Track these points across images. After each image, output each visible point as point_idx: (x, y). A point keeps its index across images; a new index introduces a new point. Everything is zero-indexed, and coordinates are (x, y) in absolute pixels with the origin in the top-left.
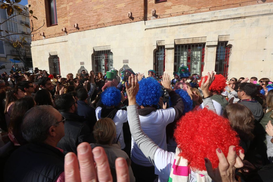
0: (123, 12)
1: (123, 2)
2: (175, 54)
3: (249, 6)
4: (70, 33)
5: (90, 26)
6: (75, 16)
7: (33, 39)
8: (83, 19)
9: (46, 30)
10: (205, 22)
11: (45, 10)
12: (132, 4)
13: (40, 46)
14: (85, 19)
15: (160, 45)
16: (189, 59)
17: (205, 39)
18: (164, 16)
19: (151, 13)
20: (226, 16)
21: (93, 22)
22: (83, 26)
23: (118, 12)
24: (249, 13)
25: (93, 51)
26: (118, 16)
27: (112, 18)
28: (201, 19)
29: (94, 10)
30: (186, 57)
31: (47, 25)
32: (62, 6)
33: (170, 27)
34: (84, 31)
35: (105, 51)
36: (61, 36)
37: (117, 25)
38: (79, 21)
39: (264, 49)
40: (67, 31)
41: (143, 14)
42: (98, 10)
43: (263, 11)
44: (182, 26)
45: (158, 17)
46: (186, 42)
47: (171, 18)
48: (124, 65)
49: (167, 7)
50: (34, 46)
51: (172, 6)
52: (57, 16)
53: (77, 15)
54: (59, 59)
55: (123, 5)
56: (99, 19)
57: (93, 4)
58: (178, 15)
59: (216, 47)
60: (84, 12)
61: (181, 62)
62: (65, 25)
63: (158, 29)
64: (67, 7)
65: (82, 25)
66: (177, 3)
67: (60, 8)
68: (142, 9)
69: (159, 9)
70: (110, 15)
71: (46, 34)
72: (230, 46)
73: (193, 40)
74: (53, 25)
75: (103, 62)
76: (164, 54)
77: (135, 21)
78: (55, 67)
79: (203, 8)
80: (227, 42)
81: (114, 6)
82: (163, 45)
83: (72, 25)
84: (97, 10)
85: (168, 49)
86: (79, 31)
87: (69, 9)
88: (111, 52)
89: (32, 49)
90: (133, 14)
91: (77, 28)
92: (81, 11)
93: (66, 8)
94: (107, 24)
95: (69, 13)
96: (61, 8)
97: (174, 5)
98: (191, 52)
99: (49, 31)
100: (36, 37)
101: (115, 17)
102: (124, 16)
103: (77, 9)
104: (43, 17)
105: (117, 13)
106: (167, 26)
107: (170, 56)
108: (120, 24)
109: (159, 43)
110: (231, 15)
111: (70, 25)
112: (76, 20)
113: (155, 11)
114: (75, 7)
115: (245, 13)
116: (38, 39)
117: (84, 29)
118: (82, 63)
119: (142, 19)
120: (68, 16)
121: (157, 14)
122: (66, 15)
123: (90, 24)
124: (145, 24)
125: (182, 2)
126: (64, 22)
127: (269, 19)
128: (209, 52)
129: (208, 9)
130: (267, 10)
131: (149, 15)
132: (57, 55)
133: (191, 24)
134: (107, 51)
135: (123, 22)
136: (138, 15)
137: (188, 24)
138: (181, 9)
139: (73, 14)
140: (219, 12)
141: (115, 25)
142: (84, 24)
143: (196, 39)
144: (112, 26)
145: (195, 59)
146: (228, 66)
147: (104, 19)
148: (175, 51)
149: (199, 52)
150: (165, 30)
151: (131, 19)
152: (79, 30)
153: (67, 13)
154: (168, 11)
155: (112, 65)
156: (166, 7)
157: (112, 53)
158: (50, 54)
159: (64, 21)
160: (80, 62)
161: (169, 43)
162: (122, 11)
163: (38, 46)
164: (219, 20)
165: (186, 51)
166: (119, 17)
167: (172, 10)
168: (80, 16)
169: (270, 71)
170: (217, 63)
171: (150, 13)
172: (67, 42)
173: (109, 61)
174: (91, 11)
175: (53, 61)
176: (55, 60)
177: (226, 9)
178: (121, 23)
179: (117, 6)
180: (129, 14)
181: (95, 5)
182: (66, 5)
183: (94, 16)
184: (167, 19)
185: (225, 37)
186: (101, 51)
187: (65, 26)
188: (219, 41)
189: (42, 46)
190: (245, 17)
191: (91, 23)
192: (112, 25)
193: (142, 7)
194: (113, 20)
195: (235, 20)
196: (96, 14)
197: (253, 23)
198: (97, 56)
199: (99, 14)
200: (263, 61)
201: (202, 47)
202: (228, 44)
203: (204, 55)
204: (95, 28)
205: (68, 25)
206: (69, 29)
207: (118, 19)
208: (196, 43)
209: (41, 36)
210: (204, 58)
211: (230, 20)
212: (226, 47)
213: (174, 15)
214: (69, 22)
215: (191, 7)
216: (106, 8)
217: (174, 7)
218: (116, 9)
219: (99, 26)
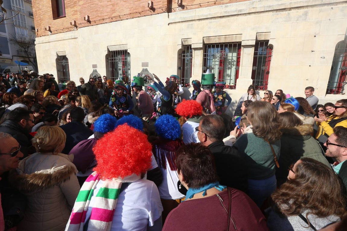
0: (142, 1)
2: (204, 56)
4: (80, 28)
5: (103, 19)
6: (85, 6)
7: (38, 34)
8: (96, 10)
9: (52, 23)
10: (240, 14)
13: (46, 44)
14: (97, 10)
15: (186, 43)
16: (223, 62)
17: (241, 38)
18: (192, 7)
20: (266, 7)
21: (107, 14)
22: (95, 19)
24: (295, 3)
25: (107, 51)
26: (136, 6)
27: (129, 9)
28: (236, 11)
30: (218, 60)
31: (53, 17)
33: (198, 21)
34: (97, 25)
36: (70, 31)
37: (135, 18)
38: (91, 12)
39: (312, 51)
40: (77, 25)
41: (166, 3)
44: (213, 20)
45: (185, 8)
46: (217, 41)
47: (200, 9)
48: (143, 69)
50: (38, 44)
52: (66, 6)
53: (88, 4)
54: (68, 60)
56: (114, 10)
58: (208, 5)
59: (253, 47)
61: (213, 66)
62: (74, 17)
63: (184, 24)
65: (94, 18)
70: (127, 4)
71: (52, 29)
72: (271, 47)
73: (225, 38)
74: (60, 17)
76: (191, 56)
77: (156, 13)
78: (63, 70)
80: (267, 41)
82: (190, 44)
83: (82, 18)
85: (196, 49)
86: (90, 25)
88: (129, 53)
89: (36, 47)
90: (154, 4)
91: (88, 22)
94: (123, 17)
98: (223, 53)
99: (56, 25)
100: (41, 32)
101: (133, 7)
102: (144, 7)
104: (48, 7)
105: (135, 3)
106: (195, 20)
107: (197, 58)
108: (139, 17)
109: (185, 41)
110: (273, 6)
111: (80, 18)
112: (87, 10)
115: (291, 3)
116: (43, 34)
117: (96, 23)
118: (94, 66)
119: (164, 11)
120: (78, 6)
121: (183, 4)
122: (76, 5)
123: (104, 16)
124: (169, 18)
126: (74, 13)
127: (320, 11)
128: (246, 53)
131: (174, 5)
132: (66, 56)
133: (223, 17)
134: (123, 51)
135: (143, 14)
136: (161, 6)
137: (220, 17)
139: (84, 3)
140: (259, 1)
141: (133, 18)
142: (96, 16)
143: (229, 37)
144: (129, 19)
145: (230, 63)
146: (268, 73)
147: (119, 10)
148: (205, 52)
149: (235, 54)
150: (192, 24)
151: (151, 11)
152: (90, 24)
153: (76, 2)
154: (197, 1)
158: (57, 54)
160: (93, 65)
161: (196, 42)
163: (43, 43)
164: (258, 12)
166: (137, 8)
168: (91, 6)
169: (318, 80)
170: (254, 68)
171: (175, 3)
172: (77, 39)
173: (127, 63)
175: (61, 63)
176: (64, 61)
178: (139, 15)
180: (149, 4)
183: (108, 5)
184: (196, 10)
185: (265, 35)
187: (74, 18)
188: (258, 40)
189: (48, 44)
190: (290, 9)
191: (105, 14)
192: (129, 17)
194: (130, 12)
195: (278, 13)
196: (111, 3)
197: (301, 17)
198: (112, 57)
199: (114, 3)
200: (310, 66)
201: (237, 48)
202: (269, 44)
203: (240, 57)
204: (109, 21)
205: (79, 17)
206: (79, 23)
207: (137, 10)
208: (230, 42)
209: (46, 31)
210: (240, 61)
211: (271, 12)
212: (268, 47)
213: (204, 5)
214: (78, 13)
219: (114, 19)
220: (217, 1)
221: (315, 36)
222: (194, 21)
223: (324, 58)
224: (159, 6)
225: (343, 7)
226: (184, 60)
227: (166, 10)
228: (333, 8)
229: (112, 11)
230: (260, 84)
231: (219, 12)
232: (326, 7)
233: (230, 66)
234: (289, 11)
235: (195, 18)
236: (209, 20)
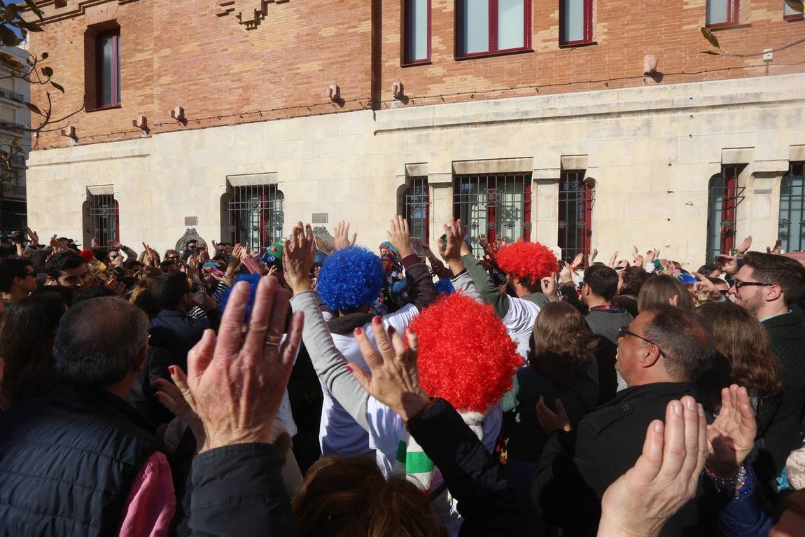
0: (315, 84)
1: (315, 58)
2: (456, 199)
3: (627, 89)
4: (157, 133)
5: (220, 118)
6: (176, 86)
7: (37, 144)
8: (201, 96)
9: (81, 120)
10: (526, 120)
11: (83, 64)
12: (339, 66)
13: (58, 166)
14: (206, 97)
15: (415, 174)
16: (493, 213)
17: (531, 163)
18: (424, 100)
19: (390, 91)
20: (575, 109)
21: (228, 107)
22: (198, 116)
23: (301, 84)
24: (626, 104)
25: (225, 187)
26: (301, 94)
27: (284, 99)
28: (517, 113)
29: (235, 75)
30: (485, 209)
31: (85, 107)
32: (139, 57)
33: (440, 129)
34: (203, 128)
35: (260, 187)
36: (130, 139)
37: (298, 117)
38: (188, 100)
39: (669, 192)
40: (150, 126)
41: (370, 91)
42: (246, 75)
43: (657, 101)
44: (470, 129)
45: (410, 103)
46: (482, 169)
47: (443, 105)
49: (433, 77)
50: (36, 166)
51: (445, 76)
52: (122, 84)
53: (181, 84)
54: (117, 206)
55: (315, 66)
56: (248, 99)
57: (230, 58)
58: (459, 98)
59: (557, 182)
60: (205, 78)
61: (473, 220)
62: (144, 109)
63: (410, 133)
64: (152, 59)
65: (196, 113)
66: (456, 70)
67: (131, 60)
68: (366, 80)
69: (410, 82)
70: (280, 89)
71: (81, 132)
72: (591, 183)
73: (499, 163)
74: (105, 106)
75: (255, 219)
76: (427, 199)
77: (347, 110)
78: (101, 229)
79: (520, 85)
80: (583, 171)
81: (290, 67)
82: (424, 175)
83: (165, 111)
84: (243, 74)
85: (437, 185)
86: (186, 128)
87: (159, 67)
88: (280, 192)
89: (30, 174)
90: (342, 92)
91: (180, 121)
92: (196, 74)
93: (149, 63)
94: (269, 114)
95: (160, 76)
96: (134, 62)
97: (451, 76)
98: (496, 194)
100: (47, 139)
101: (292, 95)
102: (318, 96)
103: (184, 67)
105: (298, 86)
106: (433, 127)
107: (441, 207)
108: (306, 116)
109: (412, 169)
110: (586, 107)
111: (160, 111)
112: (179, 97)
113: (401, 85)
114: (176, 62)
115: (619, 104)
116: (54, 145)
117: (200, 124)
118: (191, 221)
119: (366, 105)
120: (156, 86)
121: (406, 94)
122: (150, 82)
123: (221, 110)
124: (375, 120)
125: (471, 68)
126: (143, 100)
127: (672, 120)
128: (542, 196)
129: (533, 90)
130: (666, 101)
131: (387, 95)
132: (113, 195)
133: (492, 123)
134: (266, 187)
135: (315, 110)
136: (356, 95)
137: (487, 123)
138: (469, 85)
139: (171, 81)
140: (560, 97)
141: (292, 117)
142: (202, 110)
143: (507, 162)
144: (283, 119)
145: (508, 214)
146: (589, 233)
147: (260, 99)
148: (456, 191)
149: (518, 197)
150: (426, 135)
151: (336, 104)
152: (185, 125)
153: (152, 76)
154: (436, 89)
155: (280, 229)
156: (430, 78)
157: (280, 195)
158: (88, 191)
159: (143, 97)
160: (186, 218)
161: (438, 169)
162: (312, 80)
164: (559, 117)
165: (485, 192)
166: (303, 96)
167: (444, 85)
168: (191, 88)
169: (687, 246)
170: (563, 224)
171: (388, 91)
172: (147, 158)
173: (272, 215)
174: (225, 75)
175: (97, 212)
176: (105, 208)
177: (575, 93)
178: (308, 112)
179: (299, 68)
180: (332, 90)
181: (237, 60)
182: (151, 54)
183: (232, 89)
184: (433, 108)
185: (577, 160)
186: (249, 187)
187: (143, 111)
188: (564, 169)
189: (66, 165)
190: (619, 114)
191: (225, 107)
192: (284, 116)
193: (366, 75)
194: (285, 105)
195: (597, 120)
196: (240, 85)
197: (639, 129)
198: (238, 201)
199: (248, 86)
200: (669, 220)
201: (523, 183)
202: (585, 178)
203: (530, 203)
204: (233, 122)
205: (155, 110)
206: (156, 122)
207: (302, 102)
208: (509, 171)
209: (63, 138)
210: (530, 212)
211: (585, 118)
212: (583, 183)
213: (451, 99)
214: (156, 101)
215: (493, 83)
216: (267, 71)
217: (451, 78)
218: (297, 74)
219: (246, 118)
220: (475, 92)
222: (431, 130)
223: (692, 205)
224: (353, 96)
225: (709, 115)
227: (368, 104)
228: (693, 116)
229: (243, 100)
231: (482, 114)
232: (680, 114)
233: (509, 220)
234: (618, 117)
235: (433, 123)
236: (463, 129)
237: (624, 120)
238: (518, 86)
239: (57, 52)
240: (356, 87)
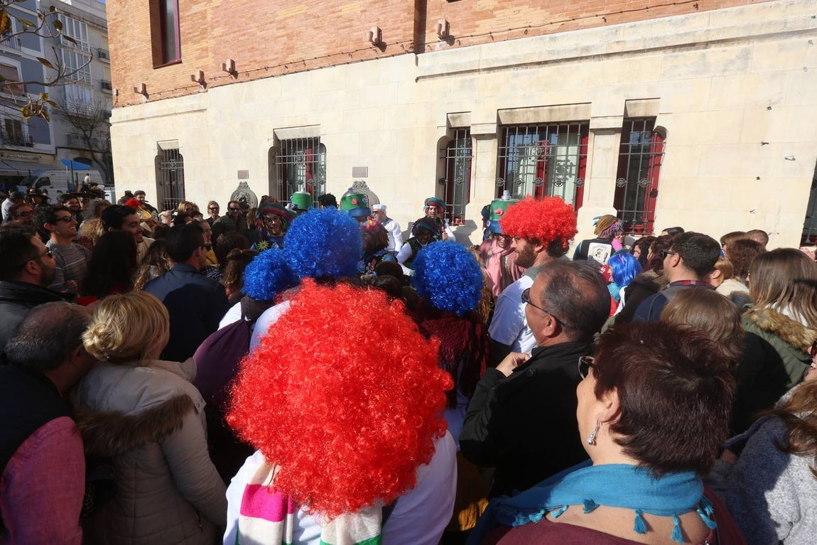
0: (357, 27)
2: (500, 152)
3: (723, 10)
4: (213, 87)
5: (266, 69)
6: (227, 38)
7: (117, 102)
8: (249, 47)
9: (149, 76)
10: (587, 57)
11: (149, 20)
13: (135, 122)
14: (253, 48)
15: (457, 124)
16: (545, 169)
17: (587, 110)
18: (471, 39)
19: (435, 30)
20: (649, 40)
21: (275, 57)
22: (247, 68)
23: (344, 28)
24: (719, 30)
25: (273, 140)
26: (343, 39)
27: (326, 46)
28: (576, 49)
29: (281, 21)
30: (533, 163)
31: (153, 63)
32: (196, 8)
33: (486, 72)
34: (251, 80)
35: (304, 140)
36: (191, 94)
37: (340, 64)
38: (238, 52)
39: (764, 144)
40: (207, 81)
41: (412, 32)
42: (291, 22)
43: (762, 25)
44: (521, 71)
45: (456, 43)
46: (531, 119)
47: (491, 45)
48: (355, 182)
49: (482, 12)
51: (496, 9)
52: (182, 38)
53: (232, 35)
54: (182, 160)
55: (356, 7)
56: (292, 48)
57: (275, 4)
58: (511, 35)
59: (619, 133)
60: (252, 27)
61: (521, 177)
62: (201, 63)
63: (453, 78)
64: (206, 10)
65: (245, 65)
67: (188, 13)
68: (408, 20)
69: (458, 19)
70: (322, 35)
71: (151, 89)
72: (662, 133)
73: (551, 111)
74: (170, 62)
76: (470, 152)
77: (389, 55)
78: (171, 182)
79: (584, 15)
80: (652, 120)
81: (332, 10)
82: (466, 125)
83: (218, 65)
84: (287, 21)
85: (481, 137)
86: (237, 81)
87: (212, 19)
88: (322, 145)
89: (113, 130)
90: (383, 35)
91: (232, 73)
92: (244, 24)
93: (203, 15)
94: (312, 63)
95: (213, 28)
96: (191, 15)
97: (503, 8)
98: (546, 146)
99: (159, 81)
100: (125, 96)
101: (334, 41)
102: (359, 40)
103: (234, 17)
104: (143, 41)
105: (340, 31)
106: (478, 70)
107: (484, 159)
108: (348, 63)
109: (454, 119)
110: (664, 37)
111: (214, 65)
112: (230, 48)
113: (447, 24)
114: (226, 12)
115: (709, 30)
116: (130, 102)
117: (250, 77)
118: (243, 174)
119: (407, 49)
120: (210, 39)
121: (452, 33)
122: (205, 35)
123: (267, 61)
124: (417, 64)
126: (200, 54)
127: (781, 49)
128: (599, 148)
129: (600, 19)
130: (776, 23)
131: (431, 36)
132: (178, 150)
133: (546, 62)
134: (310, 140)
135: (357, 56)
136: (398, 38)
137: (539, 63)
138: (522, 18)
139: (223, 32)
140: (631, 27)
141: (334, 65)
142: (251, 62)
143: (559, 110)
144: (325, 67)
145: (560, 169)
146: (654, 194)
147: (304, 48)
148: (501, 143)
149: (574, 150)
150: (472, 81)
151: (378, 49)
152: (236, 78)
153: (206, 29)
154: (485, 26)
155: (323, 182)
156: (479, 13)
157: (323, 148)
158: (159, 147)
159: (200, 51)
160: (239, 172)
161: (482, 120)
162: (354, 22)
163: (127, 121)
164: (628, 52)
165: (536, 144)
166: (345, 42)
167: (494, 20)
168: (240, 38)
169: (779, 212)
170: (621, 182)
171: (432, 31)
172: (205, 112)
173: (317, 169)
174: (271, 23)
175: (167, 166)
176: (173, 162)
177: (652, 20)
178: (349, 59)
179: (341, 11)
180: (372, 33)
181: (282, 5)
182: (205, 6)
183: (278, 37)
184: (480, 49)
185: (646, 105)
187: (200, 66)
188: (630, 116)
190: (707, 44)
191: (270, 57)
192: (326, 64)
193: (409, 14)
194: (330, 52)
195: (676, 53)
196: (285, 33)
197: (732, 62)
198: (284, 154)
199: (292, 33)
200: (758, 178)
201: (579, 134)
202: (655, 127)
203: (586, 157)
204: (279, 73)
205: (211, 65)
206: (211, 76)
207: (344, 48)
208: (561, 120)
209: (137, 95)
210: (585, 166)
211: (661, 52)
212: (652, 133)
213: (503, 36)
214: (210, 54)
215: (551, 14)
216: (310, 15)
217: (501, 11)
218: (338, 17)
219: (291, 68)
220: (530, 27)
221: (769, 108)
222: (477, 73)
223: (794, 159)
224: (395, 39)
226: (452, 161)
227: (411, 47)
228: (813, 42)
229: (288, 49)
230: (634, 220)
231: (534, 53)
232: (795, 39)
233: (561, 177)
234: (705, 48)
235: (478, 66)
236: (512, 71)
237: (713, 52)
238: (581, 16)
239: (127, 10)
240: (398, 28)
